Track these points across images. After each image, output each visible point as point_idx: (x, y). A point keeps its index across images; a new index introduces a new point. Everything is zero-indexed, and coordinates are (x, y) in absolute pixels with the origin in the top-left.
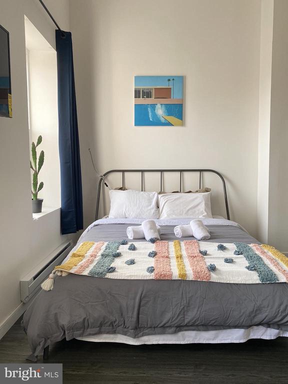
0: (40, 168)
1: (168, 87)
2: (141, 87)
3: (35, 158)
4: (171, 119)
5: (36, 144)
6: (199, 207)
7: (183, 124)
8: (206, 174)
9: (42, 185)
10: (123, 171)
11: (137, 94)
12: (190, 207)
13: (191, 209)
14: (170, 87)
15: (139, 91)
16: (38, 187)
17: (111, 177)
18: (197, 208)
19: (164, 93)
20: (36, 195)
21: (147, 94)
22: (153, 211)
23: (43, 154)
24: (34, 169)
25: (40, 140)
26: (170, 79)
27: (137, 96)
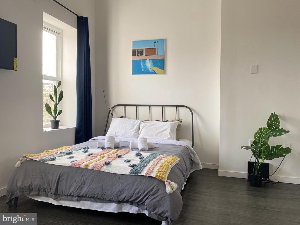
0: (59, 101)
1: (154, 47)
2: (136, 48)
3: (56, 95)
4: (156, 69)
5: (57, 87)
6: (166, 131)
7: (165, 73)
8: (181, 109)
9: (60, 112)
10: (125, 105)
11: (134, 53)
12: (159, 131)
13: (160, 132)
14: (155, 47)
15: (135, 51)
16: (58, 112)
17: (117, 109)
18: (164, 132)
19: (151, 52)
20: (55, 118)
21: (140, 53)
22: (133, 132)
23: (62, 93)
24: (55, 101)
25: (60, 84)
26: (156, 42)
27: (134, 55)
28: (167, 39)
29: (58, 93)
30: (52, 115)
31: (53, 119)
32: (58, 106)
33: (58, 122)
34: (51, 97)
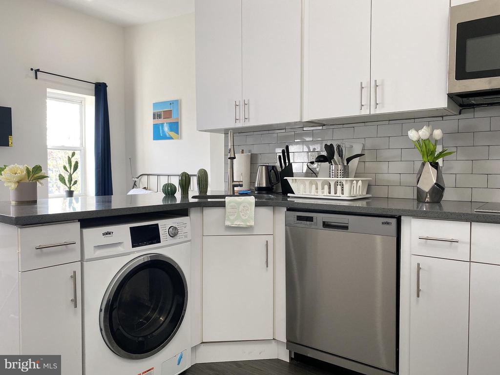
0: (74, 171)
1: (170, 109)
3: (71, 166)
4: (172, 134)
5: (71, 157)
9: (76, 182)
10: (148, 175)
16: (73, 183)
19: (168, 114)
20: (70, 188)
21: (159, 116)
23: (77, 163)
24: (69, 172)
25: (73, 154)
26: (171, 103)
27: (154, 118)
28: (181, 100)
29: (73, 164)
30: (66, 185)
31: (68, 189)
32: (73, 176)
33: (73, 191)
34: (65, 168)
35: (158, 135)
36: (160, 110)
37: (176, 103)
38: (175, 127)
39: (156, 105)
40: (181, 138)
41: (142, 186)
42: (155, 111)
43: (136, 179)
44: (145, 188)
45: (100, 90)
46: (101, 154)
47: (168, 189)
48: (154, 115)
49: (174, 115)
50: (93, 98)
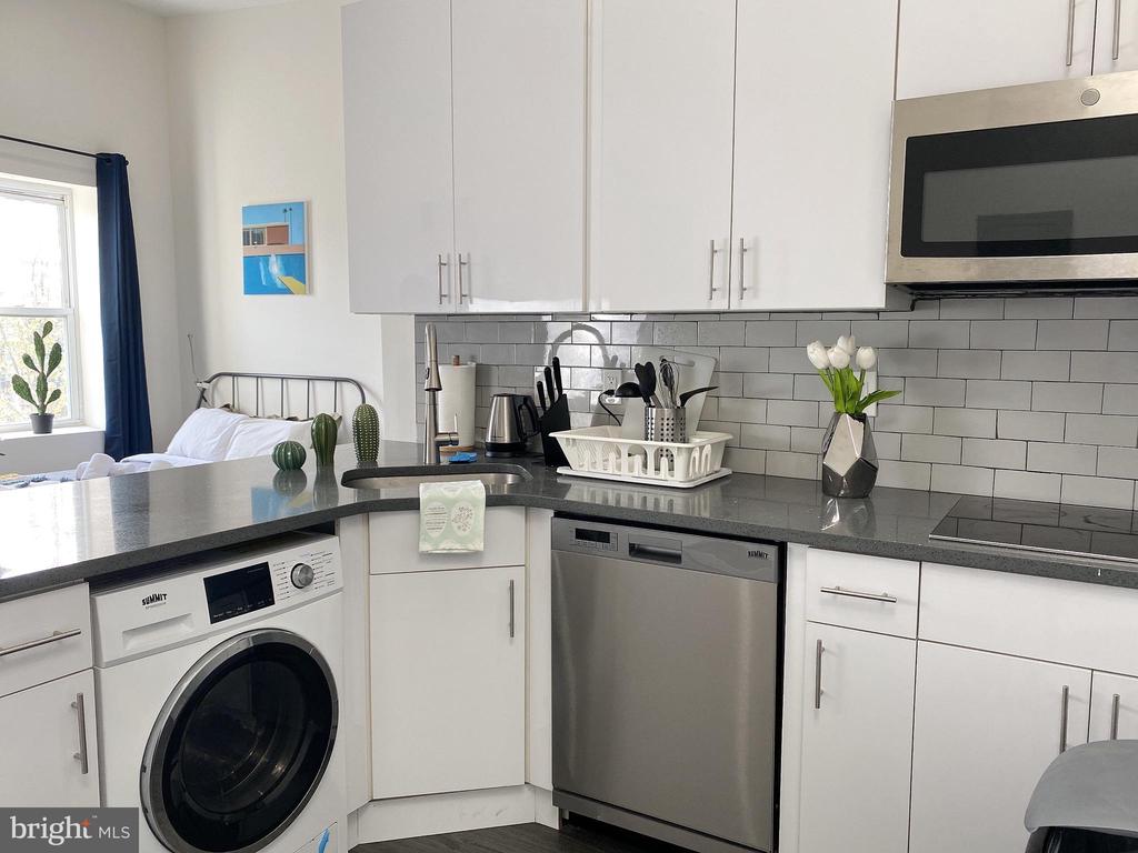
0: (51, 369)
1: (284, 224)
2: (250, 226)
3: (41, 354)
4: (291, 282)
5: (41, 334)
7: (308, 291)
8: (343, 386)
9: (56, 395)
10: (234, 376)
11: (246, 238)
14: (287, 223)
15: (248, 233)
16: (48, 396)
19: (279, 235)
20: (42, 408)
21: (258, 238)
22: (213, 447)
23: (57, 348)
24: (40, 370)
25: (48, 327)
26: (287, 209)
27: (246, 242)
28: (309, 203)
29: (48, 351)
30: (33, 402)
31: (37, 412)
32: (49, 380)
33: (50, 416)
34: (28, 360)
35: (256, 283)
36: (261, 224)
37: (298, 210)
38: (297, 266)
39: (248, 211)
40: (311, 291)
41: (219, 403)
42: (246, 227)
43: (205, 385)
44: (227, 406)
45: (111, 174)
46: (117, 327)
47: (286, 456)
48: (246, 234)
49: (294, 238)
50: (94, 191)
